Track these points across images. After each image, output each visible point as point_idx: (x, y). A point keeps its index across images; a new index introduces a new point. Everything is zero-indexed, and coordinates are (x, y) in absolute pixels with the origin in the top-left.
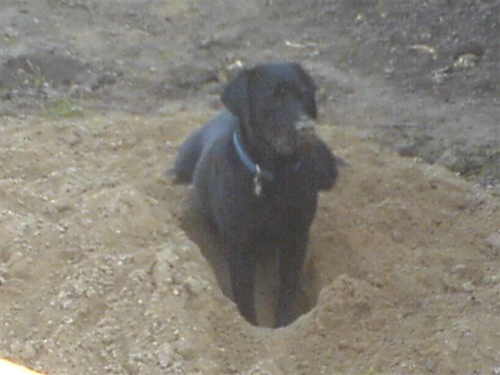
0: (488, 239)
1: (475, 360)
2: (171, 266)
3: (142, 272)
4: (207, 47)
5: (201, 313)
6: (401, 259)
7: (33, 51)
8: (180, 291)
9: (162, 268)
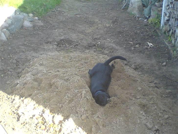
0: (138, 88)
1: (134, 115)
2: (85, 94)
3: (80, 94)
4: (94, 39)
5: (89, 103)
6: (123, 93)
7: (65, 38)
8: (86, 99)
9: (83, 95)
